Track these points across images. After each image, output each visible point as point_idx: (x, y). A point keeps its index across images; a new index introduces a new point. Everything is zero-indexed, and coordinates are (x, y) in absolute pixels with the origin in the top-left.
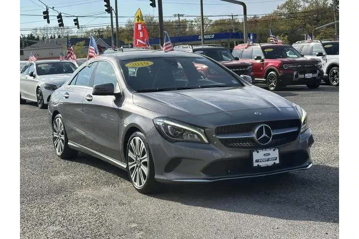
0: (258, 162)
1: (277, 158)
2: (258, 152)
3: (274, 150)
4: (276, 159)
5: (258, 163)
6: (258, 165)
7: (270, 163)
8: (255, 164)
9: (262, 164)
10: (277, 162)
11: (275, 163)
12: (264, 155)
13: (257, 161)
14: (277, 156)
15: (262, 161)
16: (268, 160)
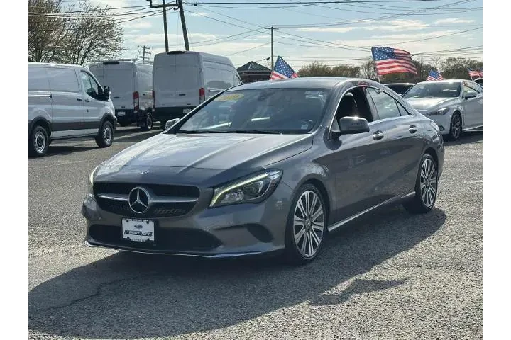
0: (128, 233)
1: (152, 233)
2: (128, 221)
3: (148, 223)
4: (150, 235)
5: (127, 235)
6: (128, 237)
7: (143, 238)
8: (125, 236)
9: (133, 238)
10: (152, 238)
11: (148, 239)
12: (135, 226)
13: (126, 232)
14: (152, 230)
15: (133, 233)
16: (140, 234)
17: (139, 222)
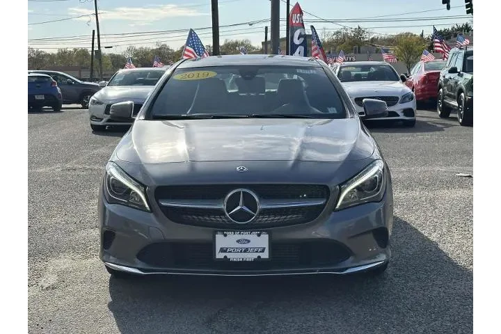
0: (225, 251)
1: (264, 249)
2: (225, 235)
3: (259, 235)
4: (263, 251)
5: (224, 254)
6: (225, 257)
7: (250, 257)
8: (220, 256)
9: (233, 257)
10: (265, 255)
11: (259, 257)
12: (238, 241)
13: (223, 250)
14: (266, 245)
15: (234, 250)
16: (246, 251)
17: (246, 236)
